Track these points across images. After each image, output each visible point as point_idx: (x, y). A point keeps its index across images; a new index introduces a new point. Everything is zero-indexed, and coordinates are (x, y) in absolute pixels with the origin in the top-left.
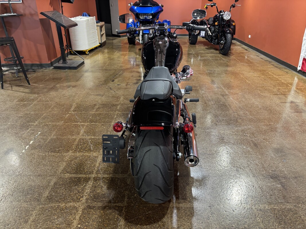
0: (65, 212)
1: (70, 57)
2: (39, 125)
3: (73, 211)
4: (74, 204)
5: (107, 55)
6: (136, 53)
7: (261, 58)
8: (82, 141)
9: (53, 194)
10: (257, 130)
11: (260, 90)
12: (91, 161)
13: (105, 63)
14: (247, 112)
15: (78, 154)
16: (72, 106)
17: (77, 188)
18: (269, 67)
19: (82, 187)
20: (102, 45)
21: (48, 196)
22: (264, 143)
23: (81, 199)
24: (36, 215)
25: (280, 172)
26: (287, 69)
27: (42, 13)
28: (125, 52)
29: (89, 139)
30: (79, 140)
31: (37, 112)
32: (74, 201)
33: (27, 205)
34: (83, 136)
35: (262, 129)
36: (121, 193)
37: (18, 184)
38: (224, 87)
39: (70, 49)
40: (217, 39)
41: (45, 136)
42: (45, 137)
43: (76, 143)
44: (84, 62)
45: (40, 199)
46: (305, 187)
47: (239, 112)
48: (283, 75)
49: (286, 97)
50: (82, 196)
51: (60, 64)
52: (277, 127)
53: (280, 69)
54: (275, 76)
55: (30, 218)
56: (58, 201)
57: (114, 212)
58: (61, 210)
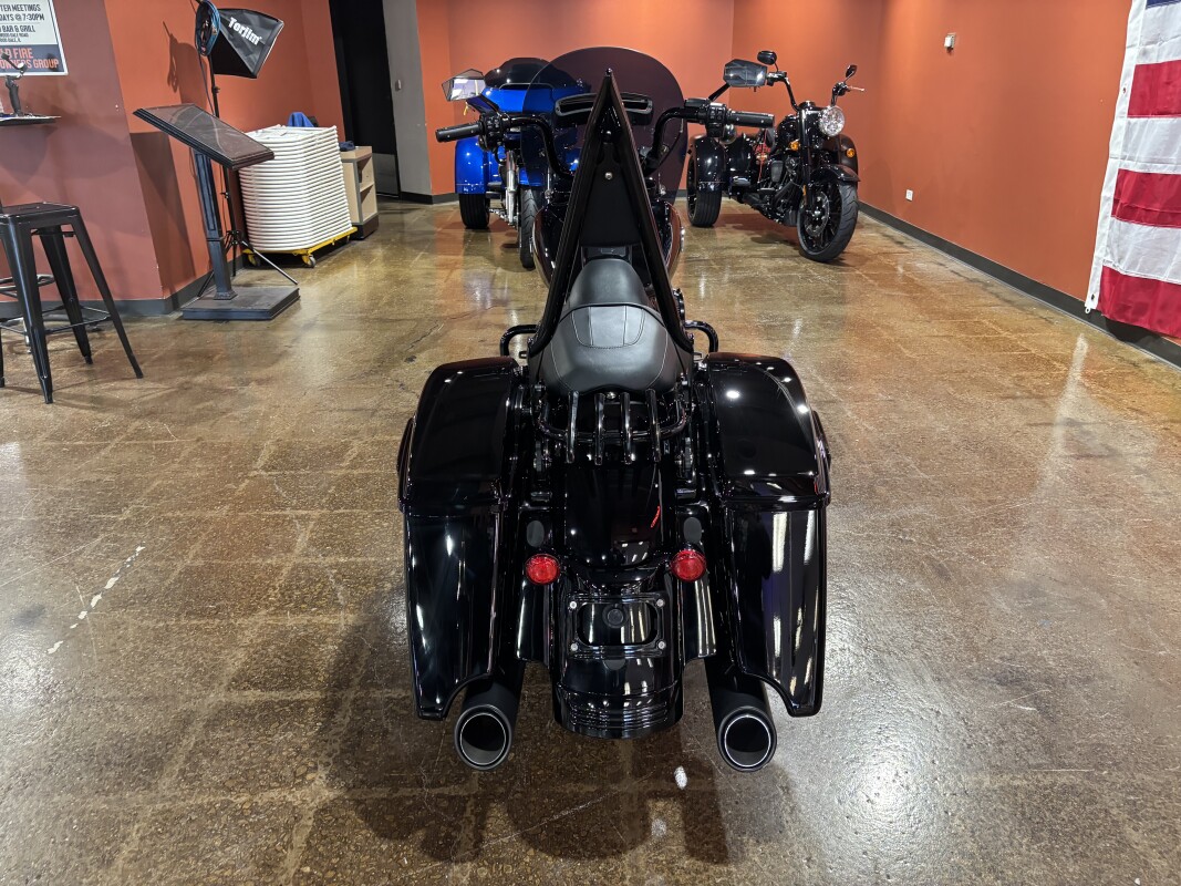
0: (251, 823)
1: (243, 276)
2: (138, 522)
3: (282, 820)
4: (283, 794)
5: (380, 269)
6: (491, 259)
7: (952, 271)
8: (303, 574)
9: (204, 762)
10: (946, 521)
11: (952, 383)
12: (339, 645)
13: (374, 298)
14: (908, 461)
15: (290, 621)
16: (258, 451)
17: (292, 738)
18: (982, 301)
19: (309, 734)
20: (362, 232)
21: (183, 772)
22: (970, 565)
23: (309, 777)
24: (142, 839)
25: (1030, 662)
26: (1044, 308)
27: (140, 114)
28: (452, 257)
29: (331, 567)
30: (293, 569)
31: (126, 476)
32: (282, 783)
33: (105, 802)
34: (307, 555)
35: (964, 517)
37: (69, 731)
38: (824, 373)
39: (243, 247)
41: (160, 558)
42: (164, 562)
43: (281, 581)
44: (297, 291)
45: (153, 781)
46: (1122, 712)
47: (878, 462)
48: (1033, 331)
49: (1046, 405)
50: (311, 765)
51: (209, 301)
52: (1016, 510)
53: (1023, 310)
54: (1004, 334)
55: (119, 850)
56: (222, 787)
57: (434, 816)
58: (236, 818)
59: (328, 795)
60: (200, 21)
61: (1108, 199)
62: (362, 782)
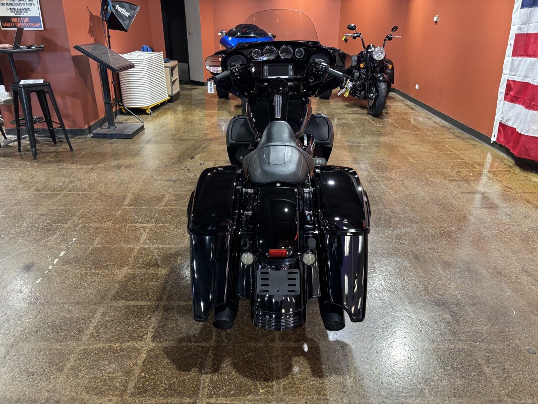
0: (120, 355)
1: (120, 118)
2: (74, 227)
3: (133, 354)
4: (134, 344)
5: (181, 116)
6: (230, 113)
7: (435, 122)
8: (143, 252)
9: (101, 330)
10: (420, 235)
11: (429, 174)
12: (158, 282)
13: (177, 129)
14: (406, 208)
15: (138, 271)
16: (125, 198)
17: (138, 321)
18: (446, 136)
19: (145, 319)
20: (173, 99)
21: (92, 334)
22: (429, 254)
23: (144, 337)
24: (75, 360)
25: (450, 296)
26: (475, 140)
27: (77, 48)
28: (212, 111)
29: (155, 249)
30: (139, 249)
31: (68, 207)
32: (133, 339)
33: (60, 345)
34: (145, 244)
35: (429, 233)
36: (206, 327)
37: (45, 316)
38: (373, 168)
39: (120, 105)
40: (363, 90)
41: (83, 243)
42: (85, 245)
43: (134, 254)
44: (143, 126)
45: (80, 337)
46: (487, 319)
47: (394, 208)
48: (467, 150)
49: (469, 184)
50: (145, 332)
51: (104, 130)
52: (452, 231)
53: (464, 140)
54: (455, 151)
55: (65, 365)
56: (108, 340)
57: (196, 354)
58: (114, 353)
59: (152, 345)
60: (103, 6)
61: (502, 93)
62: (167, 340)
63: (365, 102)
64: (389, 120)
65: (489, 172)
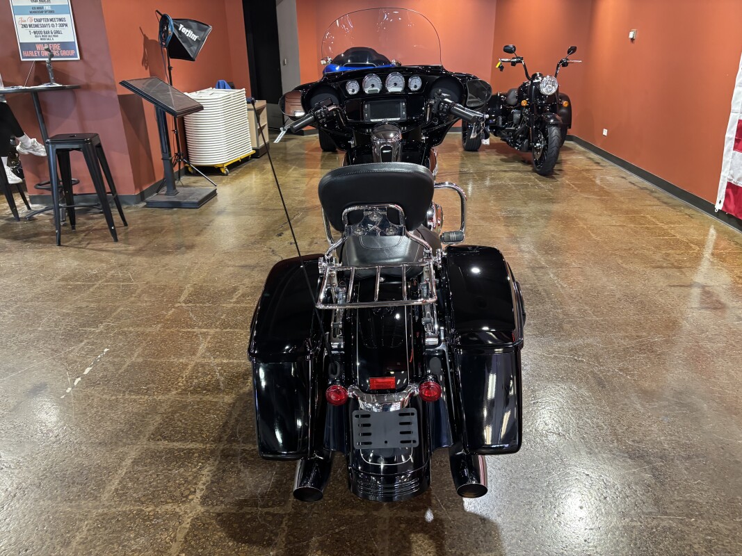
0: (153, 524)
1: (185, 180)
2: (107, 333)
3: (172, 524)
4: (174, 507)
5: (269, 176)
7: (630, 182)
8: (200, 369)
9: (130, 484)
10: (606, 348)
11: (621, 257)
12: (217, 415)
13: (262, 195)
14: (587, 308)
15: (190, 398)
16: (182, 291)
17: (183, 472)
18: (648, 202)
19: (194, 470)
20: (258, 154)
21: (116, 490)
22: (619, 378)
23: (190, 497)
24: (88, 530)
25: (652, 444)
26: (689, 208)
27: (123, 83)
28: (312, 170)
29: (218, 365)
30: (195, 366)
31: (102, 304)
32: (174, 500)
33: (69, 507)
34: (204, 357)
35: (619, 346)
36: (281, 484)
37: (53, 461)
38: (538, 249)
39: (185, 163)
40: (526, 138)
41: (118, 356)
42: (119, 359)
43: (186, 373)
44: (215, 191)
45: (99, 495)
46: (709, 480)
47: (567, 308)
48: (679, 223)
49: (683, 273)
50: (193, 490)
51: (161, 197)
52: (655, 342)
53: (675, 209)
54: (660, 225)
55: (74, 537)
56: (139, 500)
57: (263, 526)
58: (144, 521)
59: (200, 509)
60: (162, 27)
61: (731, 139)
62: (222, 502)
63: (529, 155)
64: (564, 180)
65: (713, 254)
